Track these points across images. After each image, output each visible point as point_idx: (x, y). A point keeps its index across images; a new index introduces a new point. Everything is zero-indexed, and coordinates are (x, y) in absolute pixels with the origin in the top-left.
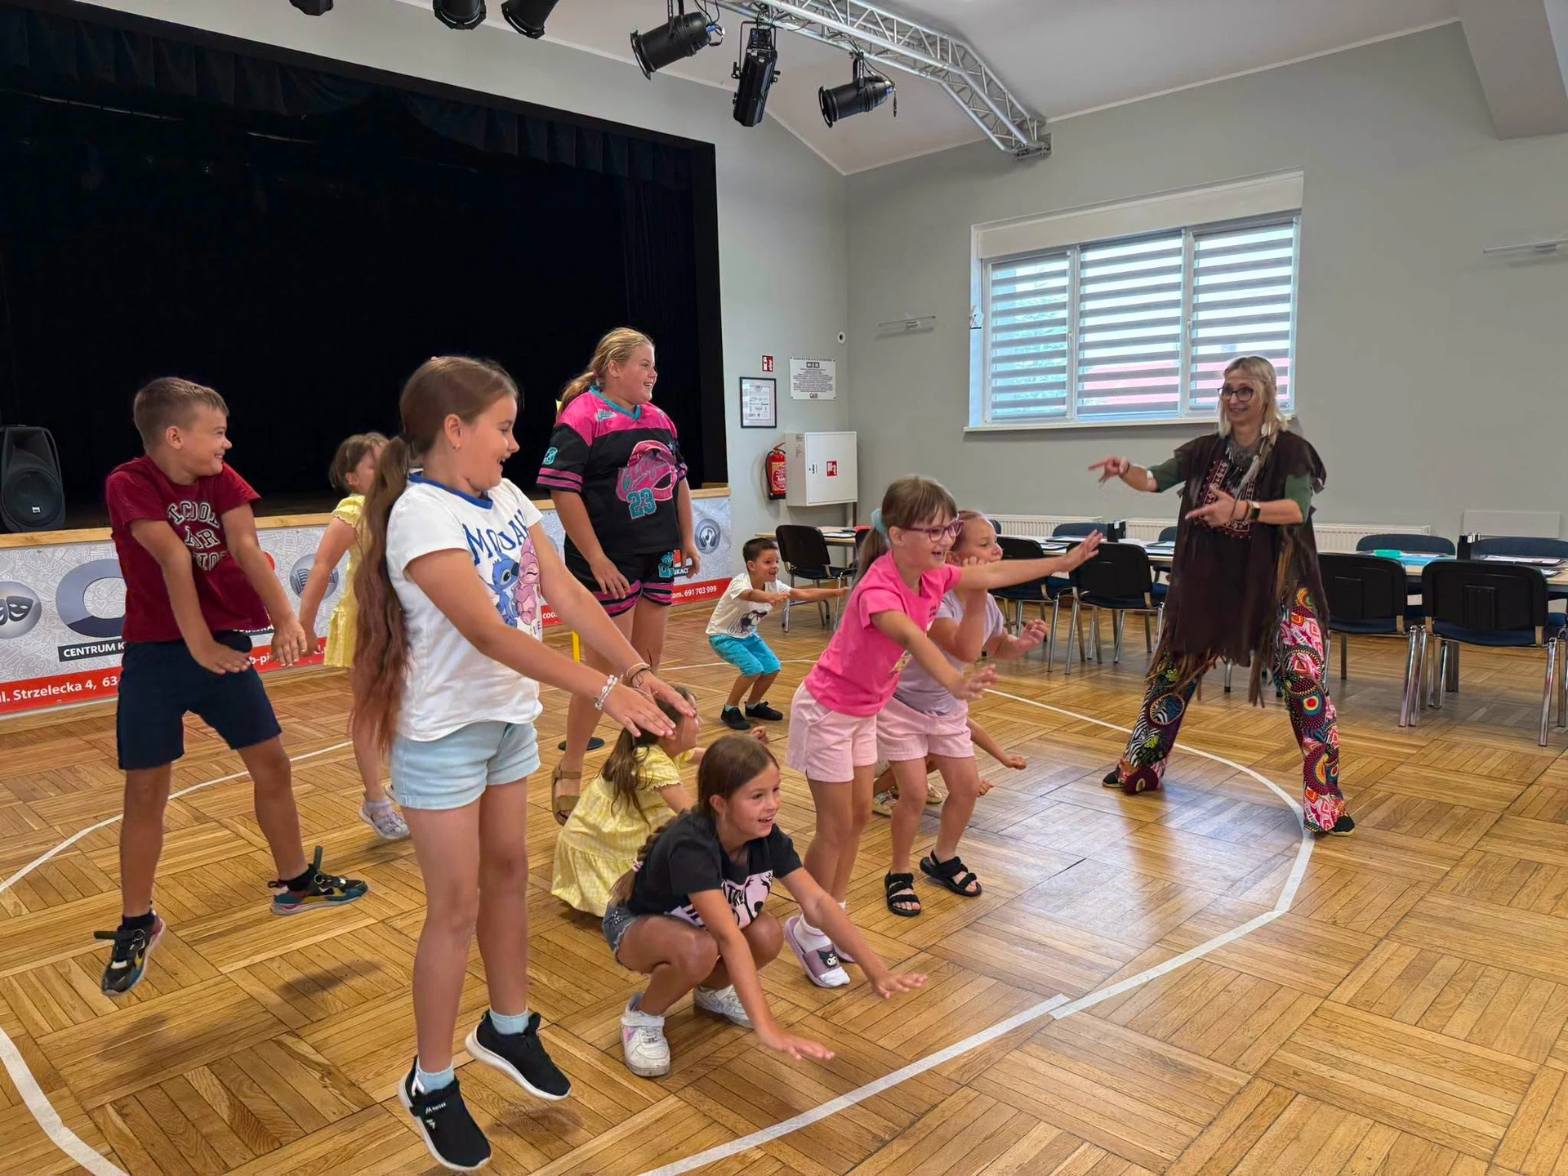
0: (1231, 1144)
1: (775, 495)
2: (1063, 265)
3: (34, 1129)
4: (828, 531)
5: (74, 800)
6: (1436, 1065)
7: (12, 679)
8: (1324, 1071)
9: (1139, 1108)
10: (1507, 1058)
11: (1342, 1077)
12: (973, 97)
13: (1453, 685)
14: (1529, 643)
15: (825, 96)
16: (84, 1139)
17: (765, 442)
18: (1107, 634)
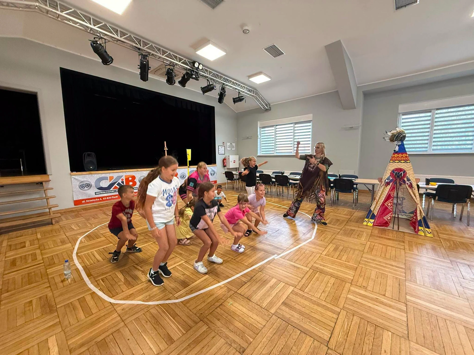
0: (307, 281)
1: (224, 166)
2: (273, 128)
3: (85, 285)
4: (234, 172)
5: (96, 221)
6: (340, 266)
7: (86, 198)
8: (322, 267)
9: (290, 275)
10: (352, 264)
11: (325, 268)
12: (258, 101)
13: (338, 199)
14: (351, 192)
15: (234, 99)
16: (95, 286)
17: (223, 157)
18: (281, 191)
